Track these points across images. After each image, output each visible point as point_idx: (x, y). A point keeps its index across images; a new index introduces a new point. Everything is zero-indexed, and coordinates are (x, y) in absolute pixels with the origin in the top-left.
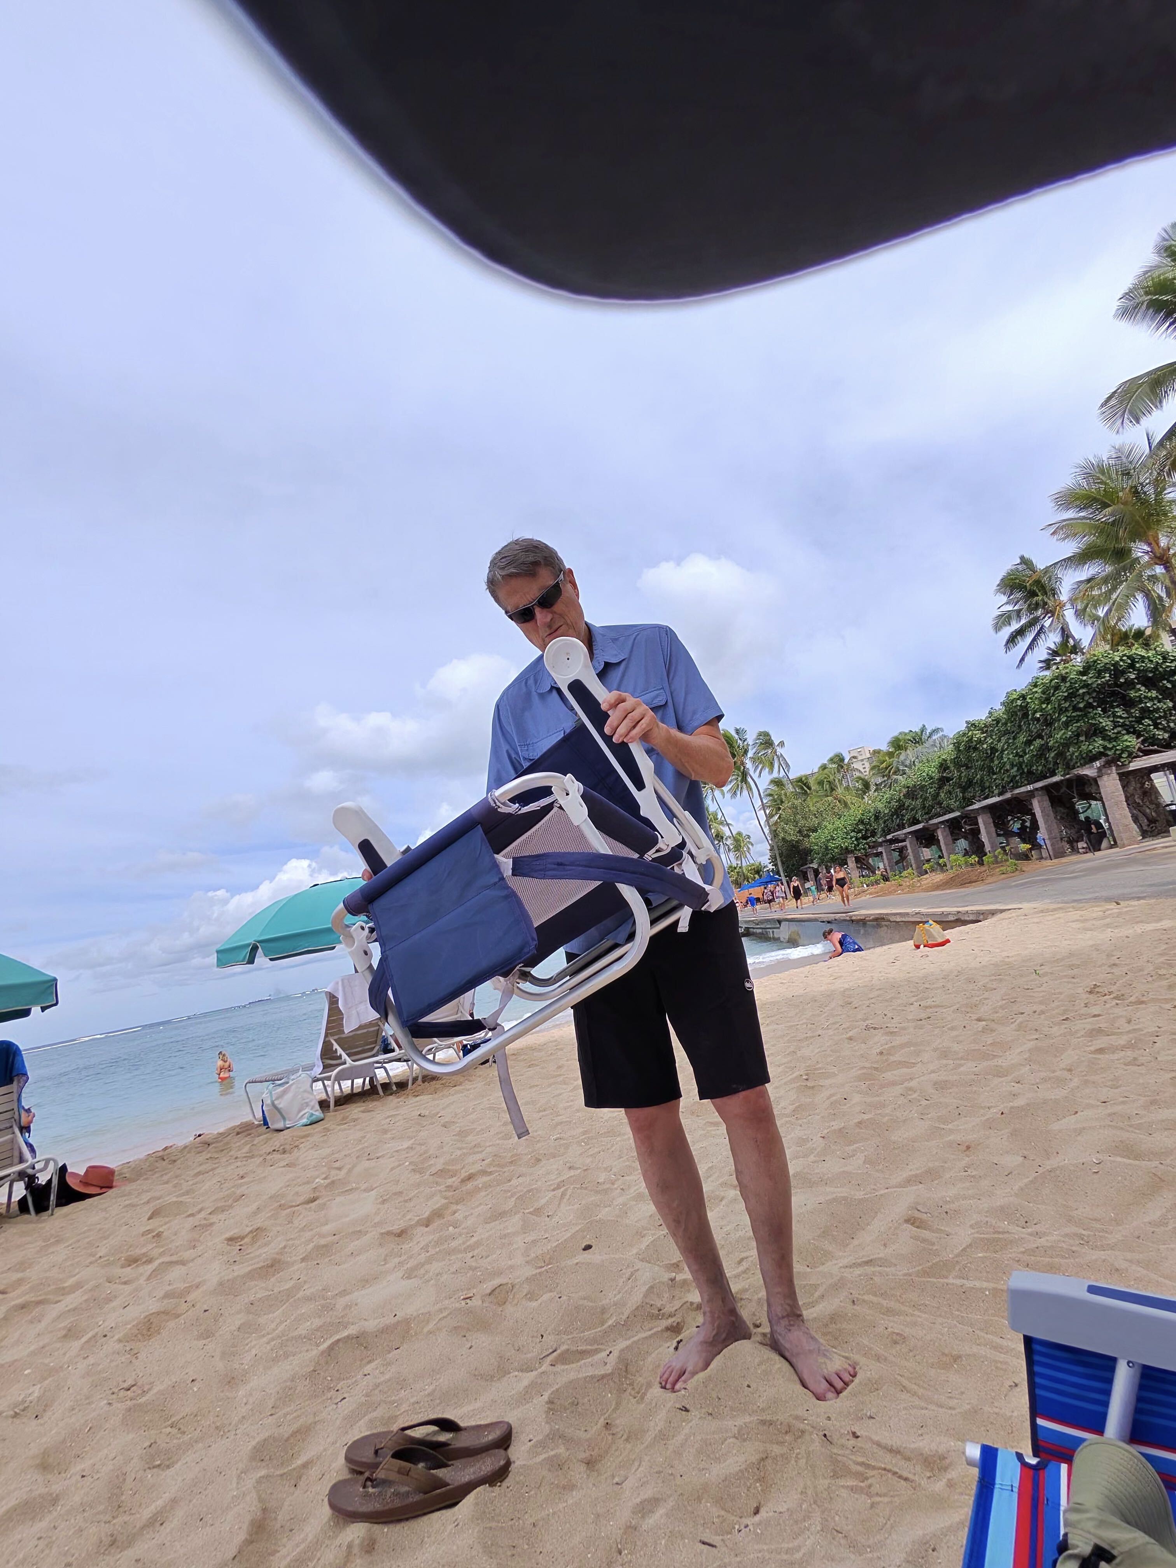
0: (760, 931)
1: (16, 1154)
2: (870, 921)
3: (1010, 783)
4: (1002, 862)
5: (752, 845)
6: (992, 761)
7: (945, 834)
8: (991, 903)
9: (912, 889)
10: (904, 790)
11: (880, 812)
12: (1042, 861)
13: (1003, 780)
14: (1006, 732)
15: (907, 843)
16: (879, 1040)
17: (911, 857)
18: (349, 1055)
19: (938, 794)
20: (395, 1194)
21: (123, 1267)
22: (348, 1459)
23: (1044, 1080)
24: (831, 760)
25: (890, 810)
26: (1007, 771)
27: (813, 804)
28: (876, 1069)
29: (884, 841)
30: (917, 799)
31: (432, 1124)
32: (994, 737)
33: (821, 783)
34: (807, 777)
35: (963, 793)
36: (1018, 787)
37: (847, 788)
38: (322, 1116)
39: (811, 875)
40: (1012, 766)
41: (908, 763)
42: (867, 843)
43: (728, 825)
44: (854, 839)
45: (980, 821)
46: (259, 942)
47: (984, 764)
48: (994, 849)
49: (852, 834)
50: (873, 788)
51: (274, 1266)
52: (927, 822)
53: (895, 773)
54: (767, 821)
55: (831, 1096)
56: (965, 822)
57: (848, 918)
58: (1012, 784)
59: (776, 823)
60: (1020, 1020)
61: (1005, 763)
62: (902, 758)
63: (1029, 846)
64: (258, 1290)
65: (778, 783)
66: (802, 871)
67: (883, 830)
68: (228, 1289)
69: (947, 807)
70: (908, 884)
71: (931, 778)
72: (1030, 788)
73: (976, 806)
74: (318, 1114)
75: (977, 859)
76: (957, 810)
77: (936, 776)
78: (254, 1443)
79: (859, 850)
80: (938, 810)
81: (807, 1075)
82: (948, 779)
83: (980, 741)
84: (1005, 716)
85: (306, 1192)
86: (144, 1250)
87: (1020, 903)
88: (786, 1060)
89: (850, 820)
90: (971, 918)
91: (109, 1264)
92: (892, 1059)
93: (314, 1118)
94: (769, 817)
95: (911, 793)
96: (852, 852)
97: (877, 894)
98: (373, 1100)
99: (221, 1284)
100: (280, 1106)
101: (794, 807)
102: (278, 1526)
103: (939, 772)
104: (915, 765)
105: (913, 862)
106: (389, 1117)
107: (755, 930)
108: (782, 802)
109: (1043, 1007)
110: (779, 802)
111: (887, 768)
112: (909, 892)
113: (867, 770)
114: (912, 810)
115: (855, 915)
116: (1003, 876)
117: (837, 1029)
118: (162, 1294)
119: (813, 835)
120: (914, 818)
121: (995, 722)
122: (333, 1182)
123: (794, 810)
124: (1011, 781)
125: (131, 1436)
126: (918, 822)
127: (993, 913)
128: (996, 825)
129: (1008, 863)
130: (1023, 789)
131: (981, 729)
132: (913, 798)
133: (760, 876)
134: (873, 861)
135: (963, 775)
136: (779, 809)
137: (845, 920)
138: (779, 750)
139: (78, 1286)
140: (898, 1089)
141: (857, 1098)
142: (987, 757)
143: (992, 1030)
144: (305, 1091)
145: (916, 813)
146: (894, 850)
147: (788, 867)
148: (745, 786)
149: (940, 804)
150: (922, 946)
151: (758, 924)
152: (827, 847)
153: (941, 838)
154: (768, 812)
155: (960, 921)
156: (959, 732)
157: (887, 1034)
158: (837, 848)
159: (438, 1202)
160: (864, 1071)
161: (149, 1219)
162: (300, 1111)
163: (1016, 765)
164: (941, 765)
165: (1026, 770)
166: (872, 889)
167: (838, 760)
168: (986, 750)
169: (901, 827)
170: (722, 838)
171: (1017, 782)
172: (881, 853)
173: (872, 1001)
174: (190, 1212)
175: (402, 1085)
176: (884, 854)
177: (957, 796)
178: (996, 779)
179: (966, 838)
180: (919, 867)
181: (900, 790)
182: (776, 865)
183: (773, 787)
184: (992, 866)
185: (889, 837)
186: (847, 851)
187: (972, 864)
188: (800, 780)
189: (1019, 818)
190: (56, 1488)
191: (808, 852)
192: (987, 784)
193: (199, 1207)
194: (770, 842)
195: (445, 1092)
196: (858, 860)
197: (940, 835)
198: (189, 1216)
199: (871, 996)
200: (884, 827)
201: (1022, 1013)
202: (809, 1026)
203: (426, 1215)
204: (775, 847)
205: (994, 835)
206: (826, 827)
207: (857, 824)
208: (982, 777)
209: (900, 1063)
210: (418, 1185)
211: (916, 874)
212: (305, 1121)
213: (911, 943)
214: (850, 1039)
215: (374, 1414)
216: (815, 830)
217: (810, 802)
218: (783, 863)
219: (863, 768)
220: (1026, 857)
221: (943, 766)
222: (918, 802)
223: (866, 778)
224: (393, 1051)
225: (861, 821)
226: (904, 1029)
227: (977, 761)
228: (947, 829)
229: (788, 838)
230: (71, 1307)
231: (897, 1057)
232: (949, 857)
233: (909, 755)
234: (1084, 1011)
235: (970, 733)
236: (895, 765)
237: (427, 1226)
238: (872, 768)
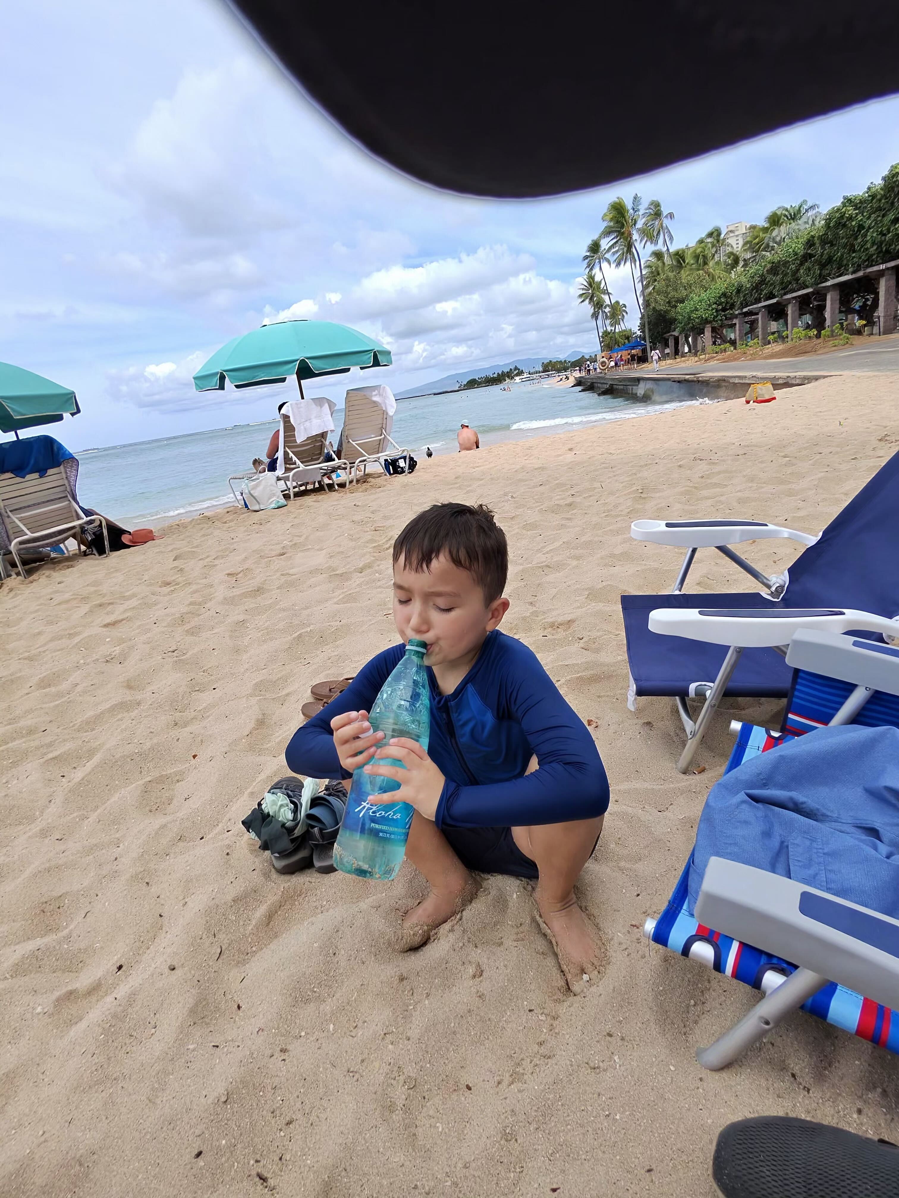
0: (622, 387)
1: (74, 514)
2: (713, 382)
3: (865, 261)
4: (836, 336)
5: (627, 313)
6: (856, 239)
7: (794, 308)
8: (817, 370)
9: (754, 357)
10: (769, 266)
11: (742, 286)
12: (872, 336)
13: (861, 258)
14: (879, 209)
15: (759, 316)
16: (703, 467)
17: (760, 330)
18: (302, 462)
19: (798, 270)
20: (338, 553)
21: (160, 587)
22: (312, 692)
23: (824, 500)
24: (710, 235)
25: (752, 285)
26: (867, 249)
27: (685, 276)
28: (696, 488)
29: (740, 314)
30: (778, 274)
31: (364, 511)
32: (865, 214)
33: (697, 257)
34: (683, 251)
35: (821, 270)
36: (872, 266)
37: (718, 263)
38: (285, 503)
39: (671, 342)
40: (873, 244)
41: (778, 239)
42: (725, 315)
43: (609, 294)
44: (714, 311)
45: (829, 297)
46: (225, 371)
47: (848, 241)
48: (833, 323)
49: (714, 306)
50: (741, 263)
51: (259, 591)
52: (782, 297)
53: (764, 250)
54: (643, 292)
55: (658, 504)
56: (815, 298)
57: (695, 379)
58: (867, 263)
59: (650, 293)
60: (818, 457)
61: (867, 241)
62: (774, 234)
63: (864, 322)
64: (250, 603)
65: (658, 255)
66: (664, 338)
67: (741, 304)
68: (229, 601)
69: (803, 283)
70: (751, 352)
71: (796, 254)
72: (882, 267)
73: (828, 284)
74: (283, 501)
75: (815, 333)
76: (811, 287)
77: (801, 252)
78: (254, 682)
79: (717, 321)
80: (794, 285)
81: (642, 489)
82: (811, 256)
83: (851, 218)
84: (882, 192)
85: (278, 549)
86: (173, 578)
87: (842, 370)
88: (627, 479)
89: (715, 292)
90: (798, 382)
91: (151, 585)
92: (709, 481)
93: (280, 504)
94: (645, 288)
95: (774, 269)
96: (710, 322)
97: (725, 361)
98: (321, 494)
99: (225, 599)
100: (254, 495)
101: (667, 279)
102: (273, 722)
103: (804, 249)
104: (784, 241)
105: (760, 333)
106: (333, 505)
107: (617, 387)
108: (658, 274)
109: (839, 449)
110: (655, 274)
111: (758, 244)
112: (751, 360)
113: (740, 245)
114: (771, 285)
115: (701, 377)
116: (834, 348)
117: (671, 459)
118: (188, 602)
119: (680, 305)
120: (771, 293)
121: (870, 198)
122: (295, 544)
123: (667, 282)
124: (868, 260)
125: (178, 675)
126: (774, 297)
127: (817, 378)
128: (842, 303)
129: (842, 337)
130: (875, 268)
131: (856, 205)
132: (775, 274)
133: (629, 342)
134: (727, 331)
135: (825, 252)
136: (655, 280)
137: (693, 381)
138: (666, 222)
139: (134, 596)
140: (709, 502)
141: (678, 506)
142: (852, 235)
143: (793, 465)
144: (272, 485)
145: (774, 288)
146: (746, 322)
147: (653, 334)
148: (629, 256)
149: (797, 280)
150: (751, 402)
151: (621, 382)
152: (690, 317)
153: (789, 312)
154: (644, 283)
155: (787, 385)
156: (834, 208)
157: (709, 464)
158: (698, 318)
159: (368, 559)
160: (687, 488)
161: (174, 560)
162: (269, 499)
163: (876, 244)
164: (809, 241)
165: (884, 249)
166: (720, 356)
167: (715, 234)
168: (854, 227)
169: (758, 301)
170: (602, 305)
171: (873, 261)
172: (735, 324)
173: (703, 440)
174: (201, 557)
175: (342, 485)
176: (737, 326)
177: (814, 273)
178: (854, 257)
179: (811, 313)
180: (764, 338)
181: (765, 266)
182: (643, 332)
183: (653, 259)
184: (827, 339)
185: (745, 310)
186: (706, 321)
187: (810, 337)
188: (677, 254)
189: (863, 297)
190: (139, 697)
191: (673, 321)
192: (845, 262)
193: (207, 554)
194: (642, 311)
195: (373, 491)
196: (714, 330)
197: (790, 310)
198: (201, 560)
199: (703, 437)
200: (743, 300)
201: (821, 453)
202: (650, 456)
203: (361, 565)
204: (646, 317)
205: (837, 311)
206: (692, 298)
207: (720, 298)
208: (842, 255)
209: (715, 484)
210: (354, 549)
211: (760, 344)
212: (273, 506)
213: (744, 399)
214: (680, 466)
215: (329, 672)
216: (682, 301)
217: (684, 274)
218: (650, 330)
219: (736, 244)
220: (859, 332)
221: (810, 243)
222: (778, 278)
223: (738, 253)
224: (334, 460)
225: (724, 295)
226: (724, 461)
227: (843, 238)
228: (798, 304)
229: (658, 308)
230: (131, 607)
231: (714, 480)
232: (792, 330)
233: (781, 232)
234: (871, 453)
235: (844, 210)
236: (766, 241)
237: (361, 573)
238: (745, 244)
